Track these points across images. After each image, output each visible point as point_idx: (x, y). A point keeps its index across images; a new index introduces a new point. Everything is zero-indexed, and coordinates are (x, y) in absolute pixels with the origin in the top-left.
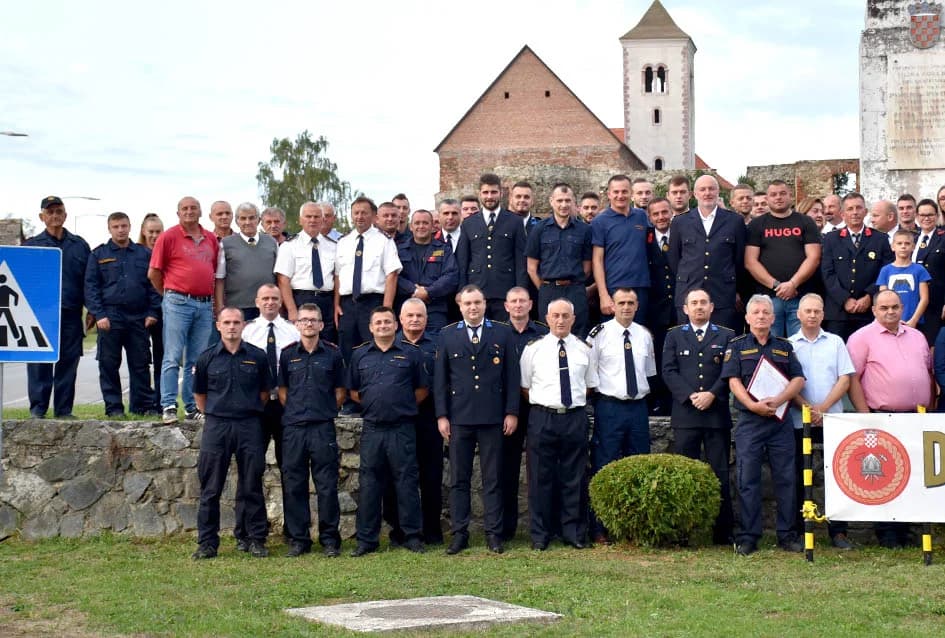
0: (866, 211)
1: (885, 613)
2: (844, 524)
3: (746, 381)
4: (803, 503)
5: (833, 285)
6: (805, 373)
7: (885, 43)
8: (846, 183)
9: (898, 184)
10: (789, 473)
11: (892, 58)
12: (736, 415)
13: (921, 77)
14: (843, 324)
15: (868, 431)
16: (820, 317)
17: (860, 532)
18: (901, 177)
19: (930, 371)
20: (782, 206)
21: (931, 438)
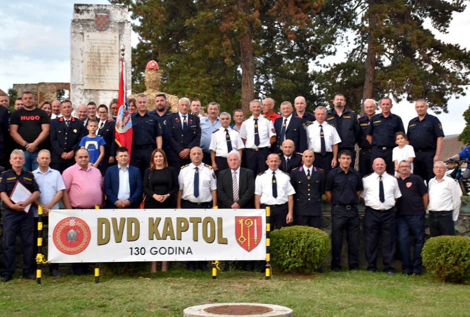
1: (75, 308)
2: (57, 264)
3: (9, 194)
4: (36, 255)
5: (56, 145)
6: (40, 189)
7: (83, 27)
8: (63, 95)
9: (89, 96)
10: (30, 240)
11: (86, 34)
12: (3, 211)
13: (100, 45)
14: (60, 165)
15: (71, 218)
16: (49, 161)
17: (66, 268)
18: (90, 93)
19: (102, 189)
20: (30, 105)
21: (102, 221)
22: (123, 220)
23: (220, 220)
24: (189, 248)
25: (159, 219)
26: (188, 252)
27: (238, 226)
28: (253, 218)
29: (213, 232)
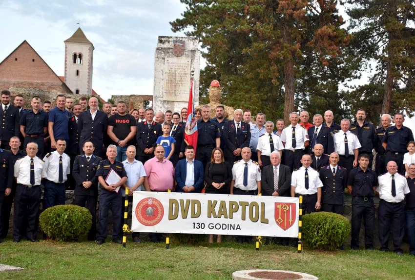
0: (154, 115)
1: (150, 267)
2: (138, 233)
3: (105, 178)
4: (123, 225)
5: (141, 143)
6: (128, 176)
7: (164, 53)
8: (148, 104)
9: (166, 106)
10: (119, 213)
11: (166, 59)
12: (100, 191)
13: (177, 67)
14: (143, 157)
15: (149, 198)
16: (135, 154)
17: (144, 236)
18: (168, 104)
19: (173, 176)
20: (123, 111)
21: (172, 202)
22: (188, 201)
23: (263, 205)
24: (238, 225)
25: (216, 202)
26: (237, 228)
27: (277, 209)
28: (289, 204)
29: (257, 214)
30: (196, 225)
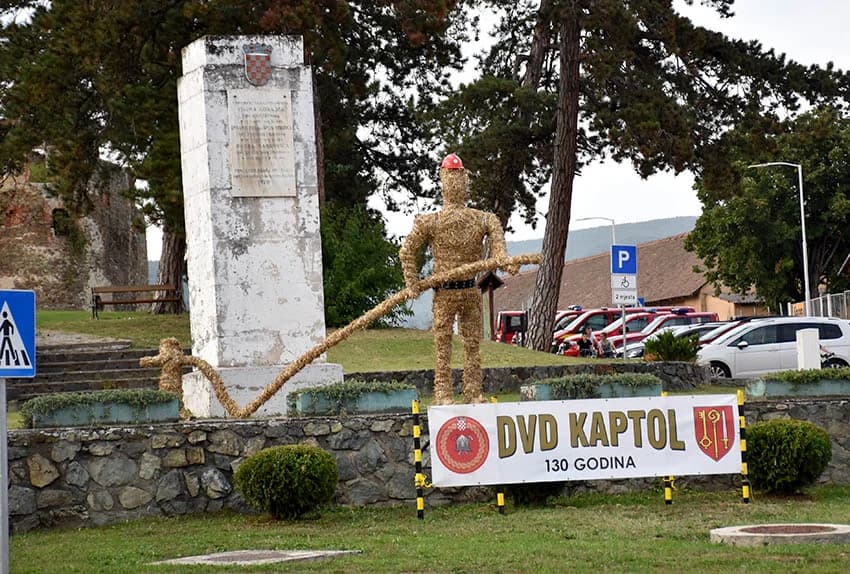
15: (459, 418)
21: (502, 421)
22: (533, 418)
23: (672, 413)
24: (630, 458)
25: (584, 416)
26: (628, 464)
27: (698, 422)
28: (719, 409)
29: (663, 432)
30: (552, 465)
